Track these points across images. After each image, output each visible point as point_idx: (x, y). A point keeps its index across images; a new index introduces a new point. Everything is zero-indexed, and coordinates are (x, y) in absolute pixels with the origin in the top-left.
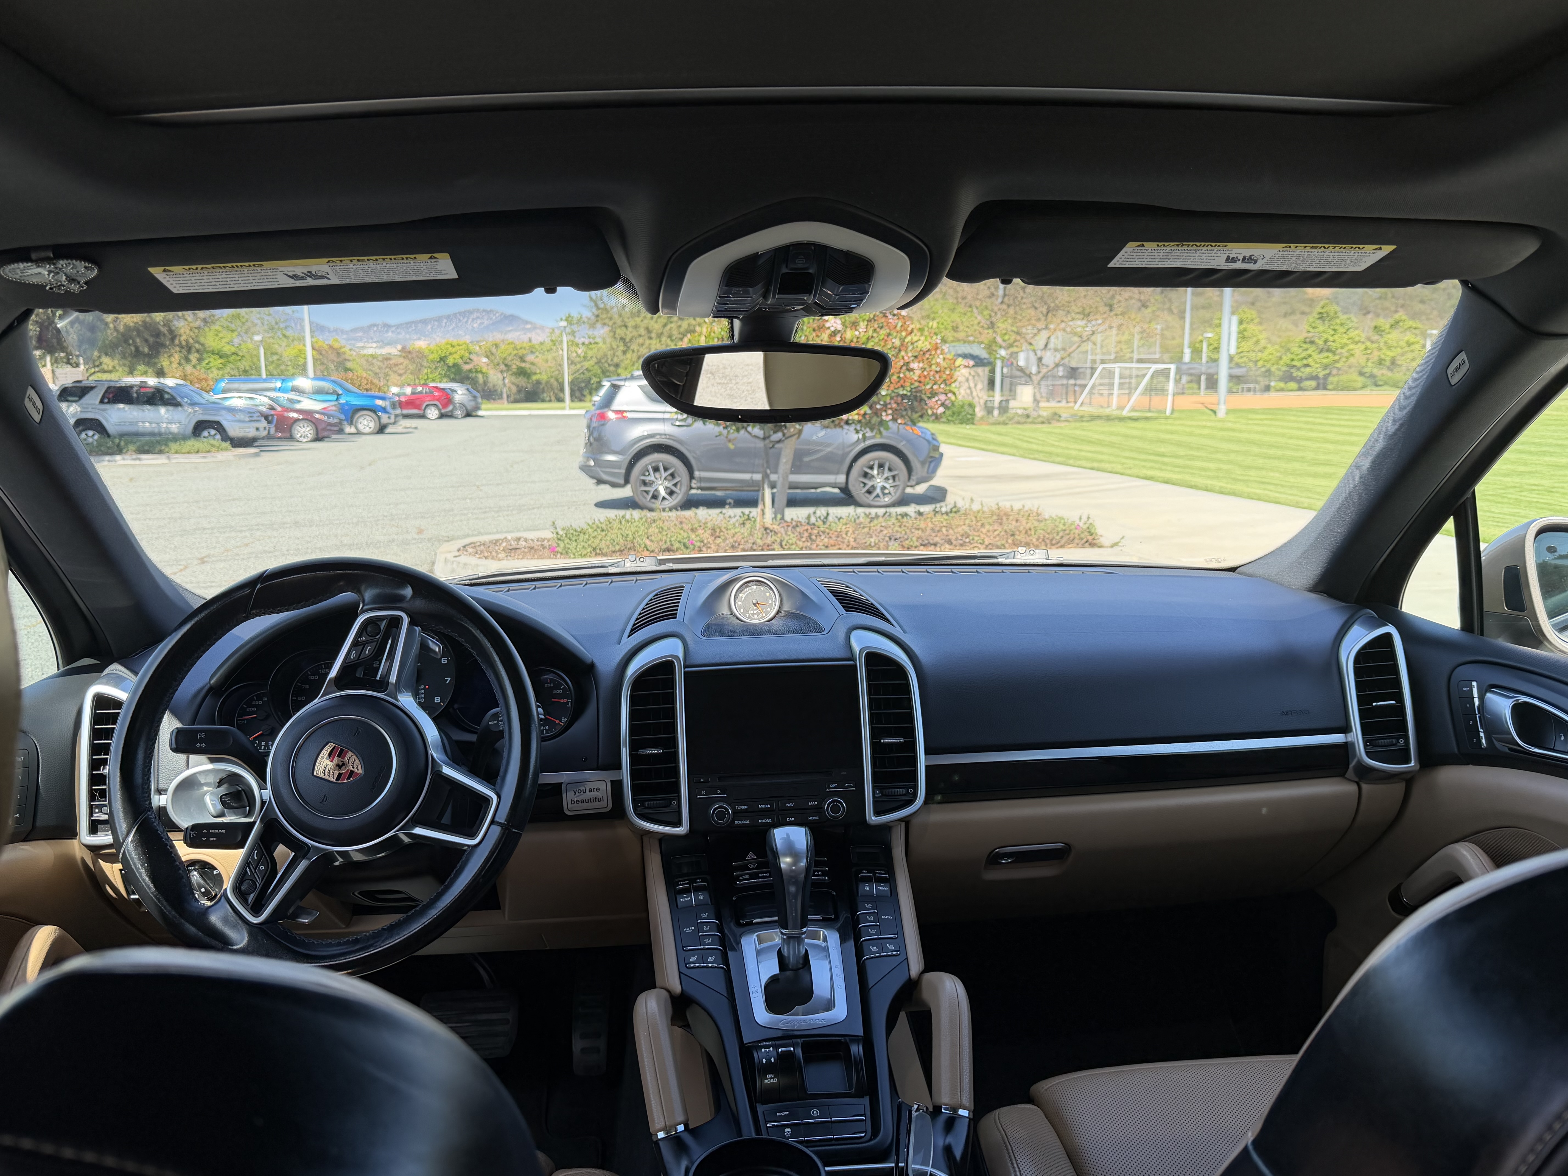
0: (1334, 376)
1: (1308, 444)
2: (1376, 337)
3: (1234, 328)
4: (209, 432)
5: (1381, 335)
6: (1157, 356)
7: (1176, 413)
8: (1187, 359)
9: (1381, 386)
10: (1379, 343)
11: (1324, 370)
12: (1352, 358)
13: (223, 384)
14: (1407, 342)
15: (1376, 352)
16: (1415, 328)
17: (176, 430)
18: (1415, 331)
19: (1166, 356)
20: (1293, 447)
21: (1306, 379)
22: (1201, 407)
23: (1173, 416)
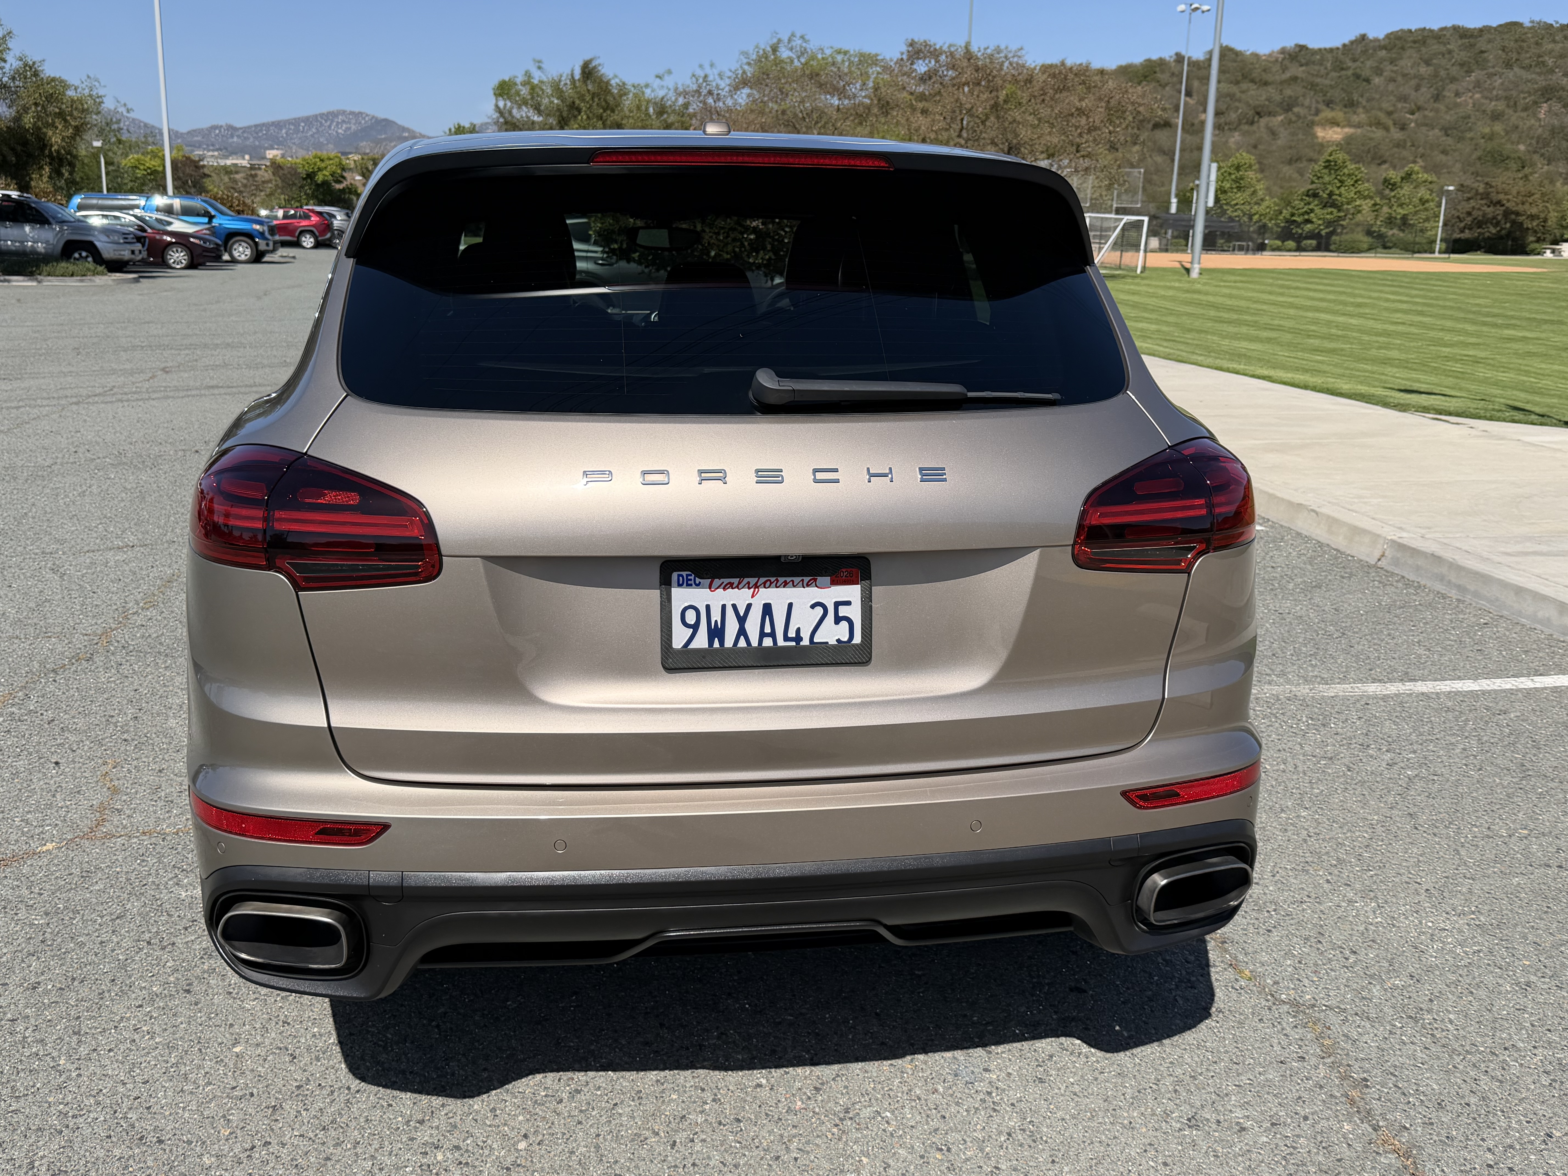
0: (1337, 235)
1: (1273, 309)
2: (1387, 192)
3: (1213, 177)
4: (80, 254)
5: (1392, 190)
6: (1139, 206)
7: (1147, 272)
8: (1173, 209)
9: (1390, 248)
10: (1390, 199)
11: (1327, 227)
12: (1359, 215)
13: (77, 200)
14: (1421, 200)
15: (1385, 209)
16: (1431, 183)
17: (43, 251)
18: (1431, 186)
19: (1151, 205)
20: (1252, 311)
21: (1307, 238)
22: (1177, 265)
23: (1143, 275)
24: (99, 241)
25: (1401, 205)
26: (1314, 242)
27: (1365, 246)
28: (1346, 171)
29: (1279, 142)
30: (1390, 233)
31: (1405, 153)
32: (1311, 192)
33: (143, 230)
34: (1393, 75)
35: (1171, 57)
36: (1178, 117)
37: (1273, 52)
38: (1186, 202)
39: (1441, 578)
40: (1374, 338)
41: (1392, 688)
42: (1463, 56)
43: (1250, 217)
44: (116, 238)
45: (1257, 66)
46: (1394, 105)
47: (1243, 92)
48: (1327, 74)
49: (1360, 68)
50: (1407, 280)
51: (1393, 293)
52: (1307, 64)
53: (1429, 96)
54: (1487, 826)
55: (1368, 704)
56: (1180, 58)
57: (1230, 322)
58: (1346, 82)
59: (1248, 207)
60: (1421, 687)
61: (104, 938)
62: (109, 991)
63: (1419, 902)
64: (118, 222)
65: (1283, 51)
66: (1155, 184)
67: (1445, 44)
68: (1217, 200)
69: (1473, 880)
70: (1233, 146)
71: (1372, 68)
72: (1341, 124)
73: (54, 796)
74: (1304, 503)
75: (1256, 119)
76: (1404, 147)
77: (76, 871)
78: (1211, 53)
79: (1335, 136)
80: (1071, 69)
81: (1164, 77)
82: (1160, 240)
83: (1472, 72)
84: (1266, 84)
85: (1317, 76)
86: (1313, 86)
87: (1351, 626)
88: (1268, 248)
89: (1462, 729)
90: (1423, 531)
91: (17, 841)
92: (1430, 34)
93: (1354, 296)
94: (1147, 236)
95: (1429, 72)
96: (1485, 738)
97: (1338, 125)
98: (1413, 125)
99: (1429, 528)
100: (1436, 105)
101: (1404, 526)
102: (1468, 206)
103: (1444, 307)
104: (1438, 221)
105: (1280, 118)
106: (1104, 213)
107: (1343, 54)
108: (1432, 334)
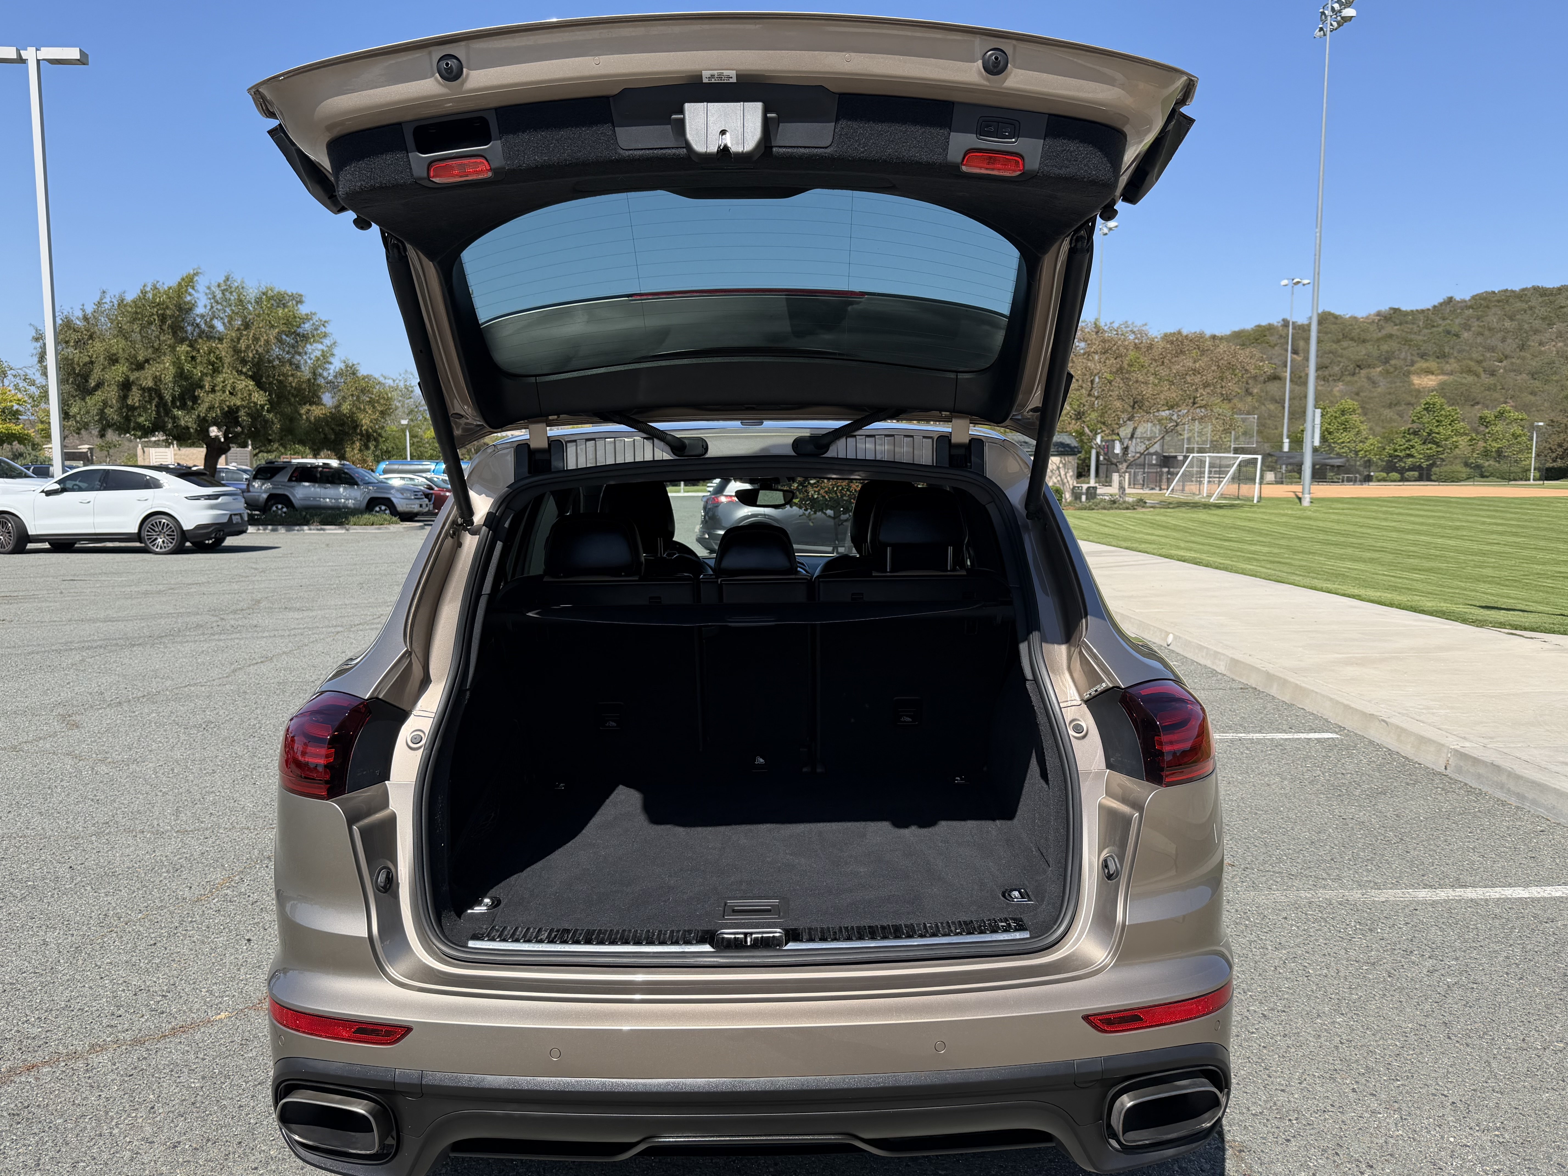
0: (1437, 467)
1: (1375, 532)
2: (1482, 428)
3: (1318, 420)
4: (380, 508)
5: (1487, 427)
6: (1254, 446)
7: (1263, 501)
8: (1286, 448)
9: (1487, 477)
10: (1484, 435)
11: (1427, 460)
12: (1457, 449)
13: (383, 466)
14: (1513, 435)
15: (1481, 444)
16: (1521, 420)
17: (352, 506)
18: (1522, 423)
19: (1266, 445)
20: (1358, 535)
21: (1411, 469)
22: (1292, 495)
23: (1259, 504)
24: (396, 497)
25: (1495, 440)
26: (1416, 474)
27: (1464, 476)
28: (1443, 412)
29: (1379, 390)
30: (1487, 464)
31: (1496, 395)
32: (1411, 431)
33: (431, 488)
34: (1480, 330)
35: (1279, 322)
36: (1286, 372)
37: (1370, 315)
38: (1297, 441)
39: (1502, 786)
40: (1470, 558)
41: (1443, 894)
42: (1542, 311)
43: (1356, 453)
44: (409, 495)
45: (1356, 327)
46: (1483, 355)
47: (1344, 349)
48: (1420, 331)
49: (1450, 325)
50: (1503, 505)
51: (1489, 517)
52: (1401, 324)
53: (1515, 346)
54: (1522, 1038)
55: (1416, 910)
56: (1286, 323)
57: (1336, 544)
58: (1437, 337)
59: (1354, 445)
60: (1470, 893)
61: (244, 1102)
62: (234, 1153)
63: (1444, 1115)
64: (412, 482)
65: (1379, 314)
66: (1269, 428)
67: (1527, 302)
68: (1323, 439)
69: (1502, 1093)
70: (1338, 394)
71: (1460, 324)
72: (1436, 372)
73: (239, 970)
74: (1375, 713)
75: (1357, 371)
76: (1495, 390)
77: (237, 1039)
78: (1310, 318)
79: (1431, 383)
80: (1186, 336)
81: (1273, 339)
82: (1275, 474)
83: (1554, 324)
84: (1364, 341)
85: (1410, 332)
86: (1407, 342)
87: (1410, 832)
88: (1374, 479)
89: (1507, 937)
90: (1486, 741)
91: (198, 1010)
92: (1512, 294)
93: (1452, 520)
94: (1262, 471)
95: (1513, 326)
96: (1529, 947)
97: (1433, 374)
98: (1502, 371)
99: (1491, 738)
100: (1521, 354)
101: (1467, 736)
102: (1557, 439)
103: (1538, 529)
104: (1531, 453)
105: (1379, 369)
106: (1224, 453)
107: (1433, 314)
108: (1525, 553)
